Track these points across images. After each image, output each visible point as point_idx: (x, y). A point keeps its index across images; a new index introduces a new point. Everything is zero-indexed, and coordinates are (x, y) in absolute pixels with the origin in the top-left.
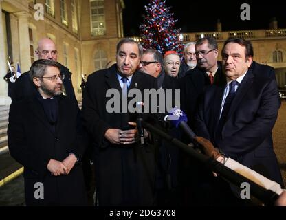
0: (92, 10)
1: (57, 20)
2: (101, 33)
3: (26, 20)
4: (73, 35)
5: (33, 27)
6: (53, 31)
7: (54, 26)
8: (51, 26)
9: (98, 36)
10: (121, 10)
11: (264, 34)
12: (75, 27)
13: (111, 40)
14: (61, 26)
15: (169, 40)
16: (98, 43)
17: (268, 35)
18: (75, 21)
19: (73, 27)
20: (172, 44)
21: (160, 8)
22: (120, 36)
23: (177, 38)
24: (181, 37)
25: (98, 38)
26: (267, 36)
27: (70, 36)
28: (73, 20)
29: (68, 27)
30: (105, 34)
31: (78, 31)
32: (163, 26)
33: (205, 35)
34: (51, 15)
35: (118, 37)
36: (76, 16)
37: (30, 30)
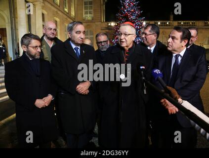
0: (85, 2)
1: (61, 8)
2: (90, 18)
3: (41, 7)
4: (71, 19)
5: (45, 13)
6: (58, 16)
7: (59, 12)
8: (57, 12)
9: (88, 20)
10: (104, 3)
11: (203, 24)
12: (73, 13)
13: (96, 23)
14: (64, 12)
15: (136, 25)
16: (88, 25)
17: (206, 24)
18: (73, 9)
19: (72, 13)
20: (137, 28)
21: (131, 2)
22: (102, 21)
23: (142, 23)
24: (144, 23)
25: (88, 21)
26: (205, 26)
27: (69, 19)
28: (72, 8)
29: (68, 13)
30: (93, 19)
31: (75, 16)
32: (132, 15)
33: (161, 23)
34: (57, 5)
35: (101, 22)
36: (73, 6)
37: (43, 15)
